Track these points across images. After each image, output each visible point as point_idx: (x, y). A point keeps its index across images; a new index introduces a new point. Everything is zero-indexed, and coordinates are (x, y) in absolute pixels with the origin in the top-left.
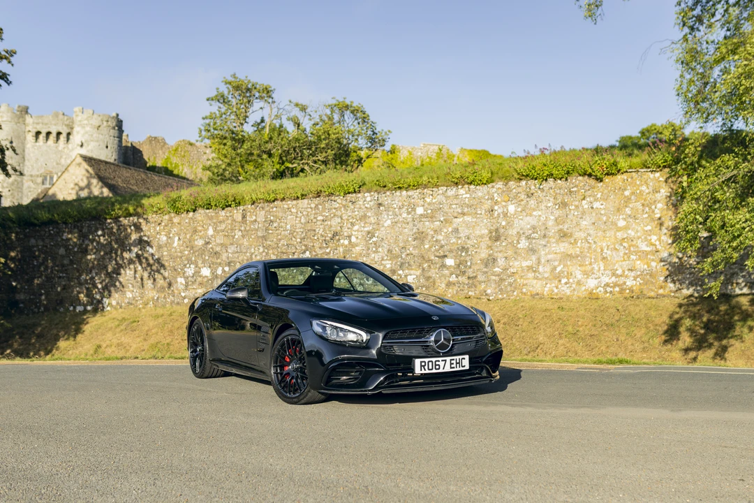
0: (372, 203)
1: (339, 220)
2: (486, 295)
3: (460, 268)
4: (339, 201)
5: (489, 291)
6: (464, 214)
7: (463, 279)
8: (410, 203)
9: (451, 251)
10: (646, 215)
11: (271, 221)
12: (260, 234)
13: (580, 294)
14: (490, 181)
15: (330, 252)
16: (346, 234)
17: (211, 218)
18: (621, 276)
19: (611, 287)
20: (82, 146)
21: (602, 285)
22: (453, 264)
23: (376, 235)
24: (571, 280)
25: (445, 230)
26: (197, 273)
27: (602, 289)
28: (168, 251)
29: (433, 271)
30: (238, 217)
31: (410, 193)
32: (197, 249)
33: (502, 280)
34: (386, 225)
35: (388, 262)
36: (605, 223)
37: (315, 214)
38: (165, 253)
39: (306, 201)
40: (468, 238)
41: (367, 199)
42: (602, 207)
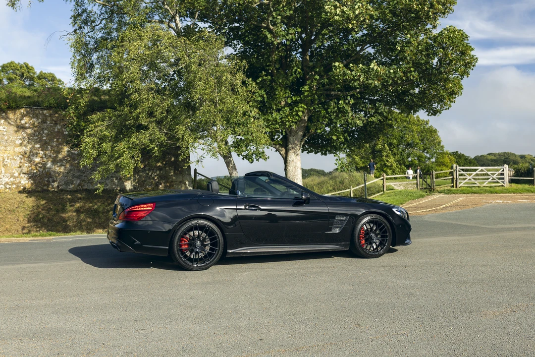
10: (37, 138)
21: (3, 184)
27: (3, 186)
36: (6, 141)
42: (4, 130)
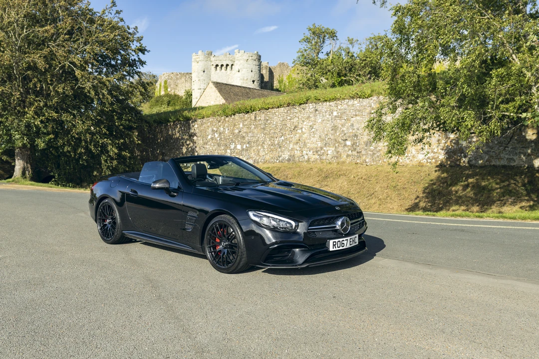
0: (313, 110)
1: (297, 119)
2: (366, 162)
3: (354, 147)
4: (297, 108)
5: (367, 160)
6: (356, 115)
7: (355, 153)
8: (330, 109)
9: (349, 137)
11: (267, 120)
12: (262, 127)
13: (414, 163)
14: (370, 96)
15: (292, 137)
16: (300, 127)
17: (241, 119)
18: (436, 153)
19: (430, 159)
20: (239, 71)
22: (350, 144)
23: (314, 127)
24: (409, 155)
25: (347, 125)
26: (235, 147)
28: (224, 136)
29: (340, 148)
30: (253, 118)
31: (331, 103)
32: (235, 135)
33: (374, 154)
34: (319, 122)
35: (319, 143)
37: (287, 116)
38: (222, 137)
39: (282, 109)
40: (358, 130)
41: (310, 107)
